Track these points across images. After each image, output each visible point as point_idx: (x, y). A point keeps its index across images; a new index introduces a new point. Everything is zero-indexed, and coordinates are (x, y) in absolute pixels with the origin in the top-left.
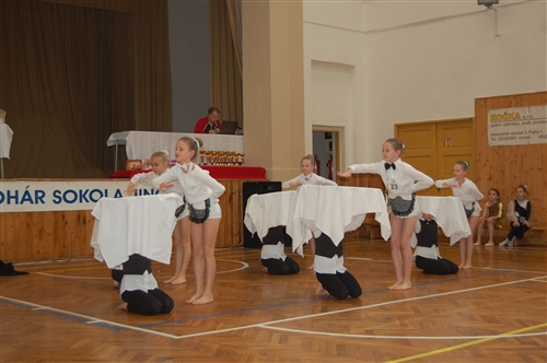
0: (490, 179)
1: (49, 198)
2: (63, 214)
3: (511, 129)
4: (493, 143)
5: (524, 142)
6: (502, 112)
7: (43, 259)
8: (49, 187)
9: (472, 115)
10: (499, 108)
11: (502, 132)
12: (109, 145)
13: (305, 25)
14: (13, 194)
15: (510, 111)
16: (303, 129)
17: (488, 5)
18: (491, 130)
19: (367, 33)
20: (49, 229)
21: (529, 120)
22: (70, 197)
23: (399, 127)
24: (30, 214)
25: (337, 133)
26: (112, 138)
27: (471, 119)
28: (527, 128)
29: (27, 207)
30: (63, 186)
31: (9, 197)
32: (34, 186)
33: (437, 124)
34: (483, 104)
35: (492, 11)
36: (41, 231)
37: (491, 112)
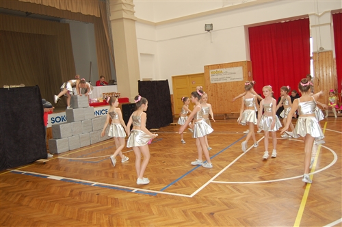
3: (219, 77)
4: (212, 82)
5: (225, 81)
6: (215, 70)
9: (203, 72)
10: (214, 69)
11: (215, 78)
13: (137, 40)
15: (218, 70)
17: (209, 31)
18: (211, 77)
19: (158, 42)
21: (226, 73)
22: (58, 119)
23: (173, 77)
27: (203, 74)
28: (225, 76)
30: (54, 115)
33: (189, 76)
34: (207, 68)
35: (209, 33)
37: (211, 71)
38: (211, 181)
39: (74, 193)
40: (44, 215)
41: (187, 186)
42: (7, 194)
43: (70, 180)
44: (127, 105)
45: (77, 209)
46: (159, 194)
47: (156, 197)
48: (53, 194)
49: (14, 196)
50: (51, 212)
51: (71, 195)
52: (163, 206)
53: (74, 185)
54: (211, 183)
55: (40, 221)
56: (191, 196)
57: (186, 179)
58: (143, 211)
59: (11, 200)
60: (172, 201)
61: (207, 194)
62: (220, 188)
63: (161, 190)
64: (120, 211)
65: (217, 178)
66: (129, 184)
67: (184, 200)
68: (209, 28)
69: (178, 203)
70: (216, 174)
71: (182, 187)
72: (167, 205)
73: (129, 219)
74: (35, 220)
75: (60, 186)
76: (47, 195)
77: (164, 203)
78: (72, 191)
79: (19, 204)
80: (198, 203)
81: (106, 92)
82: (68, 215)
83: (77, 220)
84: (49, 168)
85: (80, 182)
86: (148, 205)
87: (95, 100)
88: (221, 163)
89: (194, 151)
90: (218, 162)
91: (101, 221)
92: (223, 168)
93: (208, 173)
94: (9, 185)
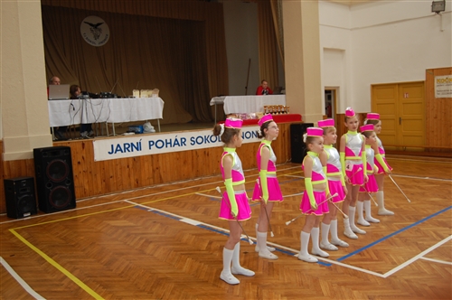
0: (436, 118)
1: (188, 142)
2: (196, 151)
4: (437, 96)
6: (444, 77)
7: (187, 179)
8: (188, 135)
9: (423, 79)
10: (443, 75)
11: (444, 90)
12: (211, 104)
13: (320, 27)
14: (169, 141)
15: (450, 76)
16: (320, 90)
17: (438, 12)
18: (436, 89)
19: (351, 30)
20: (190, 161)
22: (199, 140)
23: (373, 86)
24: (179, 153)
25: (334, 91)
26: (212, 100)
27: (423, 82)
29: (177, 149)
30: (195, 134)
31: (167, 143)
32: (179, 135)
33: (399, 84)
34: (431, 73)
35: (438, 16)
36: (184, 163)
37: (437, 78)
38: (420, 256)
39: (213, 246)
40: (172, 271)
41: (380, 259)
42: (128, 235)
43: (209, 228)
44: (299, 125)
45: (215, 270)
46: (335, 265)
47: (331, 269)
48: (186, 244)
49: (137, 239)
50: (181, 268)
51: (208, 249)
52: (339, 284)
53: (215, 234)
54: (419, 260)
55: (167, 278)
56: (385, 276)
57: (378, 248)
58: (308, 286)
59: (132, 244)
60: (353, 279)
61: (411, 277)
62: (433, 269)
63: (339, 260)
64: (274, 281)
65: (431, 253)
66: (291, 244)
67: (372, 280)
68: (438, 8)
69: (363, 284)
70: (430, 246)
71: (372, 260)
72: (345, 284)
73: (286, 296)
74: (160, 276)
75: (196, 235)
76: (178, 244)
77: (341, 280)
78: (210, 243)
79: (142, 252)
80: (394, 289)
81: (269, 104)
82: (202, 277)
83: (214, 285)
84: (183, 207)
85: (223, 233)
86: (316, 281)
87: (253, 115)
88: (441, 230)
89: (397, 205)
90: (435, 228)
91: (247, 293)
92: (443, 238)
93: (417, 244)
94: (132, 224)
